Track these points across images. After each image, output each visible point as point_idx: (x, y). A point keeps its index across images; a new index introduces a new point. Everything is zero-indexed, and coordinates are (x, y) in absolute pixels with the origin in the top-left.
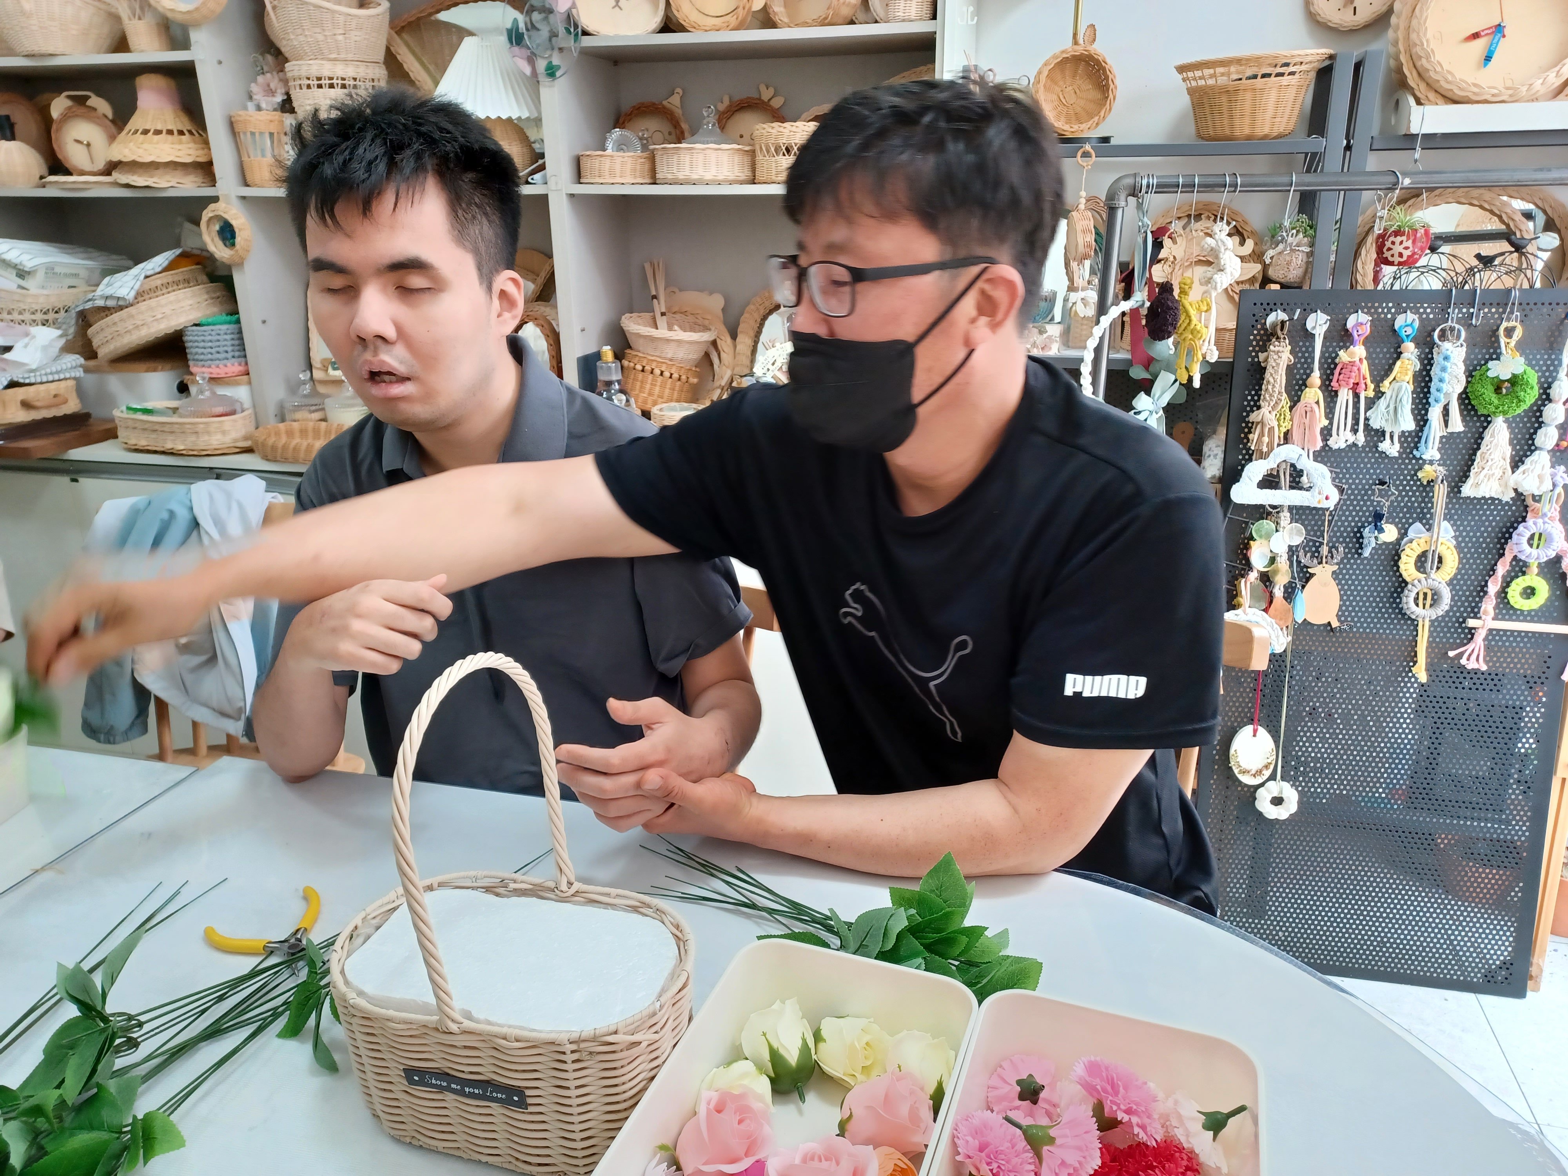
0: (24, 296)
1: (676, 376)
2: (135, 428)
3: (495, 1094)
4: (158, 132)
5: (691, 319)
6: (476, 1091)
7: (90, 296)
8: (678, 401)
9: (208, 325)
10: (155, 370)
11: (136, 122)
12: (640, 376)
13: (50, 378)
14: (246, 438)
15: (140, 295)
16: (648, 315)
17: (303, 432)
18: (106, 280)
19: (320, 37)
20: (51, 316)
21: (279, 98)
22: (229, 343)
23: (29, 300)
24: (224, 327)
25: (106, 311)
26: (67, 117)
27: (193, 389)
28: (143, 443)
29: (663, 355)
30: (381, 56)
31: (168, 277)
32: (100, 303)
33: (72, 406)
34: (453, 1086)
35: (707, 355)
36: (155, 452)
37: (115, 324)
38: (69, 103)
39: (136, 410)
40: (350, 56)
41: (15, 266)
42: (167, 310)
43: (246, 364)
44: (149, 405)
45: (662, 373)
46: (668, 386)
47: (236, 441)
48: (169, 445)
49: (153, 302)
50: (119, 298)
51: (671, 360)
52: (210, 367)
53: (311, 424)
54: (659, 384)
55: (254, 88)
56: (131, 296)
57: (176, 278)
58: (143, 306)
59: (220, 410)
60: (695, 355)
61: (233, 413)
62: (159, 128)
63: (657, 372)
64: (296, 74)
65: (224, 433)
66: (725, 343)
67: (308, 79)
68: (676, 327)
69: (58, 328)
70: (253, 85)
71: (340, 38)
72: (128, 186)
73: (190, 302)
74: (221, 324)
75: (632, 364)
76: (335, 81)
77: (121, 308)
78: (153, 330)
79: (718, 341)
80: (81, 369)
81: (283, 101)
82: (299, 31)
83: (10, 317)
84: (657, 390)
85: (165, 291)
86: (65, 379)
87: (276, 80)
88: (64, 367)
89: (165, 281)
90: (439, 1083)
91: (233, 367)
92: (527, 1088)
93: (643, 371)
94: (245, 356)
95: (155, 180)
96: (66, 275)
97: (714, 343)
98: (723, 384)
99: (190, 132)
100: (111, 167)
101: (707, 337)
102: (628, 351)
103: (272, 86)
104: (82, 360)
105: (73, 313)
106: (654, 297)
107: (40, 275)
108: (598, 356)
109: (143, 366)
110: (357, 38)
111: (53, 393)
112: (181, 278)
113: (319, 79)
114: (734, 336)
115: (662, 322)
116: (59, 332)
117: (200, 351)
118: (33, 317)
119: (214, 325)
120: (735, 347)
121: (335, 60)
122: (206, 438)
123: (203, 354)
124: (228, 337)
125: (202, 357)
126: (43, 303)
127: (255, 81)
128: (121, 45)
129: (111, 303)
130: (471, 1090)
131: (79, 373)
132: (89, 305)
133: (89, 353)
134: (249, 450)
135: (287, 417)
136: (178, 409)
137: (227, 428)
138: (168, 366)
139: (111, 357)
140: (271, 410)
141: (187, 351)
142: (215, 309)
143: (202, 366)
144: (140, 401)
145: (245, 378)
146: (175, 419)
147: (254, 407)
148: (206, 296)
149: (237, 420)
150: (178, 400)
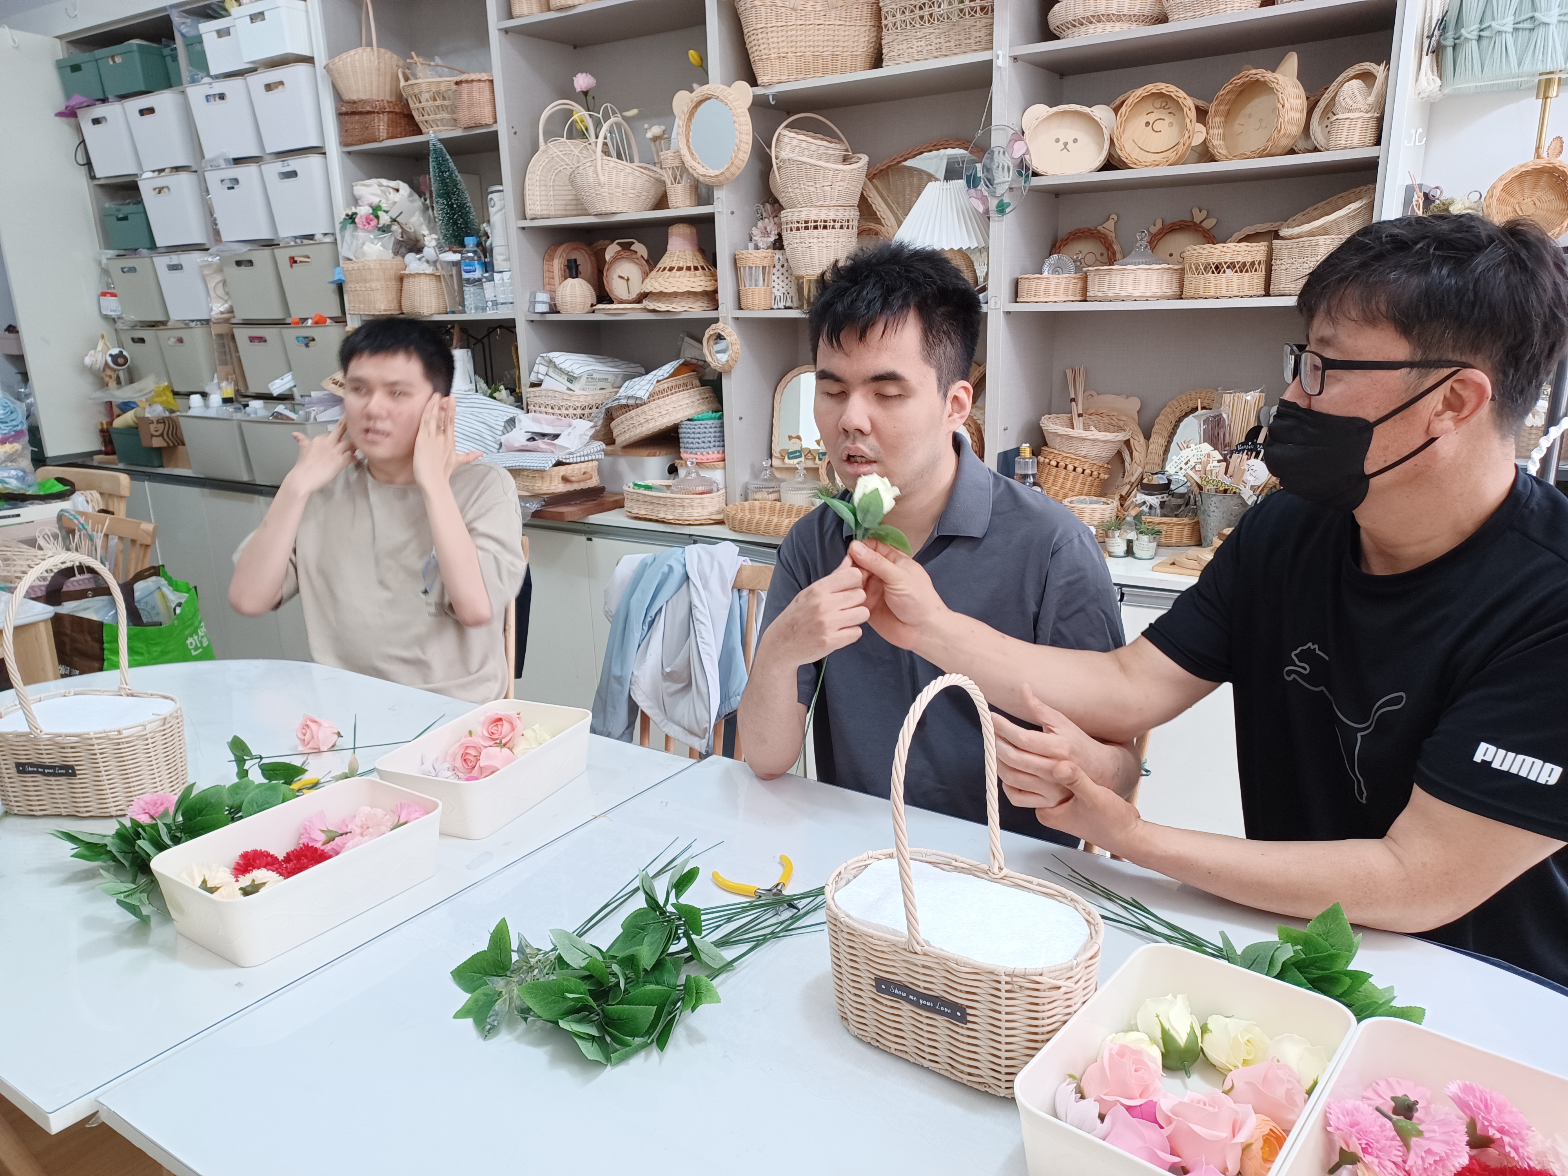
0: (571, 396)
1: (1088, 472)
2: (638, 500)
3: (942, 1008)
4: (680, 269)
5: (1106, 420)
6: (928, 1004)
7: (617, 397)
8: (1088, 495)
9: (699, 420)
10: (654, 455)
11: (666, 261)
12: (1054, 470)
13: (583, 459)
14: (718, 513)
15: (652, 396)
16: (1065, 417)
17: (762, 510)
18: (627, 383)
19: (812, 189)
20: (587, 411)
21: (772, 238)
22: (713, 435)
23: (574, 399)
24: (710, 422)
25: (626, 408)
26: (616, 258)
27: (682, 472)
28: (642, 512)
29: (1078, 453)
30: (856, 202)
31: (672, 382)
32: (624, 402)
33: (594, 482)
34: (911, 997)
35: (1119, 453)
36: (650, 520)
37: (632, 418)
38: (619, 248)
39: (640, 486)
40: (833, 203)
41: (567, 374)
42: (670, 408)
43: (724, 452)
44: (649, 482)
45: (1075, 469)
46: (1080, 481)
47: (711, 514)
48: (661, 515)
49: (660, 402)
50: (637, 398)
51: (1084, 457)
52: (695, 454)
53: (769, 503)
54: (1071, 478)
55: (755, 231)
56: (645, 397)
57: (678, 382)
58: (653, 405)
59: (700, 489)
60: (1108, 452)
61: (710, 492)
62: (681, 265)
63: (1071, 467)
64: (789, 219)
65: (703, 507)
66: (1138, 442)
67: (798, 222)
68: (1092, 428)
69: (590, 421)
70: (754, 228)
71: (828, 188)
72: (654, 311)
73: (687, 402)
74: (707, 419)
75: (1047, 460)
76: (819, 224)
77: (637, 406)
78: (658, 423)
79: (1132, 441)
80: (603, 453)
81: (775, 240)
82: (796, 186)
83: (559, 412)
84: (1069, 484)
85: (670, 392)
86: (592, 460)
87: (772, 224)
88: (592, 451)
89: (670, 384)
90: (900, 993)
91: (713, 455)
92: (968, 1007)
93: (1057, 466)
94: (723, 446)
95: (673, 306)
96: (599, 379)
97: (1127, 443)
98: (1133, 480)
99: (703, 268)
100: (643, 296)
101: (1121, 436)
102: (1044, 448)
103: (768, 229)
104: (604, 446)
105: (603, 410)
106: (1073, 400)
107: (583, 380)
108: (1017, 451)
109: (647, 452)
110: (841, 188)
111: (583, 470)
112: (681, 382)
113: (806, 222)
114: (1147, 437)
115: (1078, 422)
116: (592, 424)
117: (690, 441)
118: (575, 412)
119: (703, 420)
120: (1148, 447)
121: (821, 206)
122: (690, 510)
123: (692, 443)
124: (712, 430)
125: (691, 446)
126: (583, 401)
127: (756, 225)
128: (662, 202)
129: (631, 402)
130: (925, 1002)
131: (601, 456)
132: (616, 403)
133: (610, 440)
134: (721, 522)
135: (750, 497)
136: (668, 487)
137: (706, 504)
138: (664, 452)
139: (625, 444)
140: (738, 491)
141: (681, 440)
142: (704, 408)
143: (691, 453)
144: (644, 479)
145: (721, 463)
146: (668, 494)
147: (726, 487)
148: (698, 397)
149: (712, 498)
150: (669, 479)
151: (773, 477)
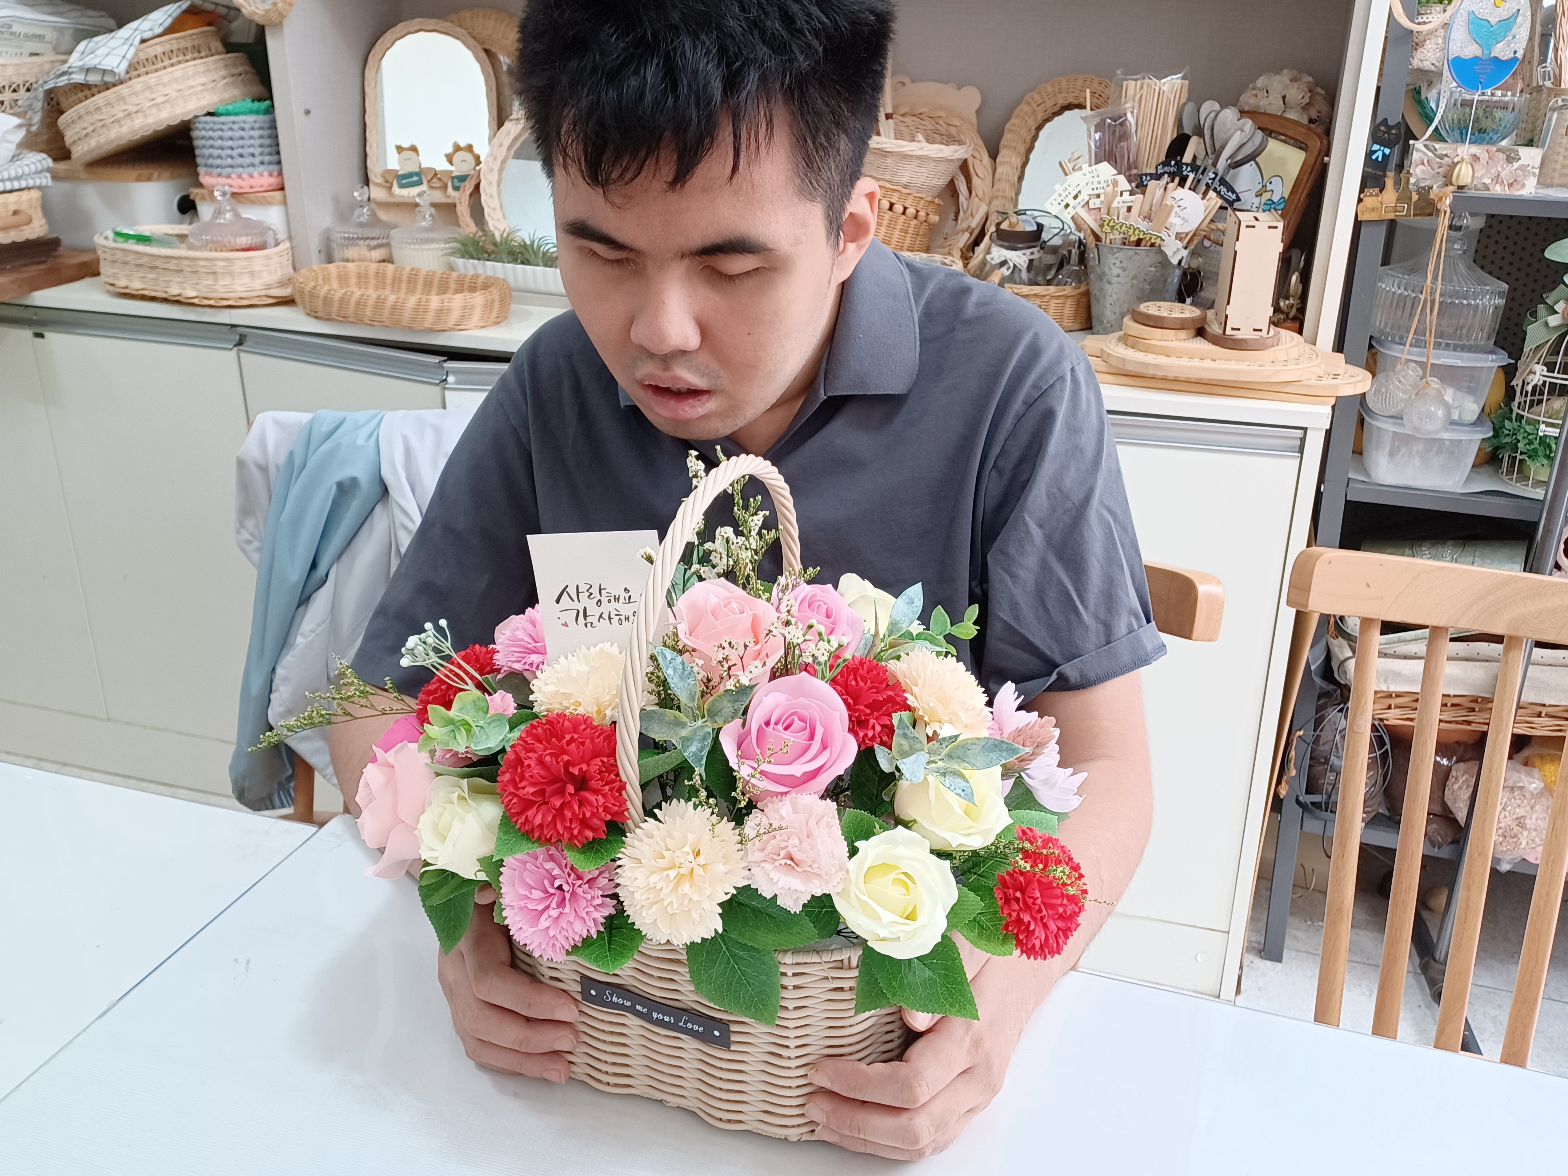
1: (911, 211)
2: (124, 263)
7: (65, 68)
9: (228, 114)
10: (149, 180)
13: (9, 186)
14: (282, 284)
15: (134, 67)
17: (362, 278)
18: (83, 45)
20: (9, 96)
22: (258, 142)
24: (251, 118)
25: (85, 90)
27: (205, 210)
29: (896, 179)
31: (172, 42)
32: (78, 78)
33: (37, 229)
35: (952, 183)
36: (153, 299)
37: (98, 109)
39: (127, 237)
42: (171, 91)
43: (280, 174)
44: (143, 229)
45: (891, 207)
46: (899, 227)
47: (269, 287)
48: (175, 291)
49: (152, 79)
50: (105, 71)
51: (906, 186)
52: (229, 176)
53: (373, 266)
56: (122, 69)
57: (183, 44)
58: (137, 84)
59: (244, 241)
60: (936, 179)
61: (263, 247)
65: (252, 275)
66: (981, 166)
69: (17, 115)
73: (203, 80)
74: (245, 113)
77: (107, 86)
78: (151, 120)
79: (970, 161)
80: (48, 175)
85: (167, 62)
86: (29, 188)
88: (27, 171)
89: (168, 47)
91: (262, 178)
94: (279, 162)
96: (26, 36)
97: (963, 164)
101: (955, 152)
104: (49, 162)
105: (38, 93)
109: (133, 173)
111: (12, 208)
112: (189, 44)
114: (994, 155)
115: (888, 130)
116: (20, 120)
117: (216, 152)
119: (236, 114)
120: (994, 170)
122: (227, 281)
123: (219, 157)
124: (256, 133)
125: (219, 161)
129: (94, 78)
131: (46, 180)
132: (63, 81)
133: (60, 151)
134: (288, 301)
135: (337, 254)
136: (182, 237)
137: (257, 268)
138: (167, 173)
139: (89, 158)
140: (314, 244)
141: (197, 152)
142: (236, 92)
143: (219, 175)
144: (132, 223)
145: (278, 194)
146: (182, 251)
147: (290, 238)
148: (223, 73)
149: (268, 258)
150: (181, 223)
151: (375, 221)
